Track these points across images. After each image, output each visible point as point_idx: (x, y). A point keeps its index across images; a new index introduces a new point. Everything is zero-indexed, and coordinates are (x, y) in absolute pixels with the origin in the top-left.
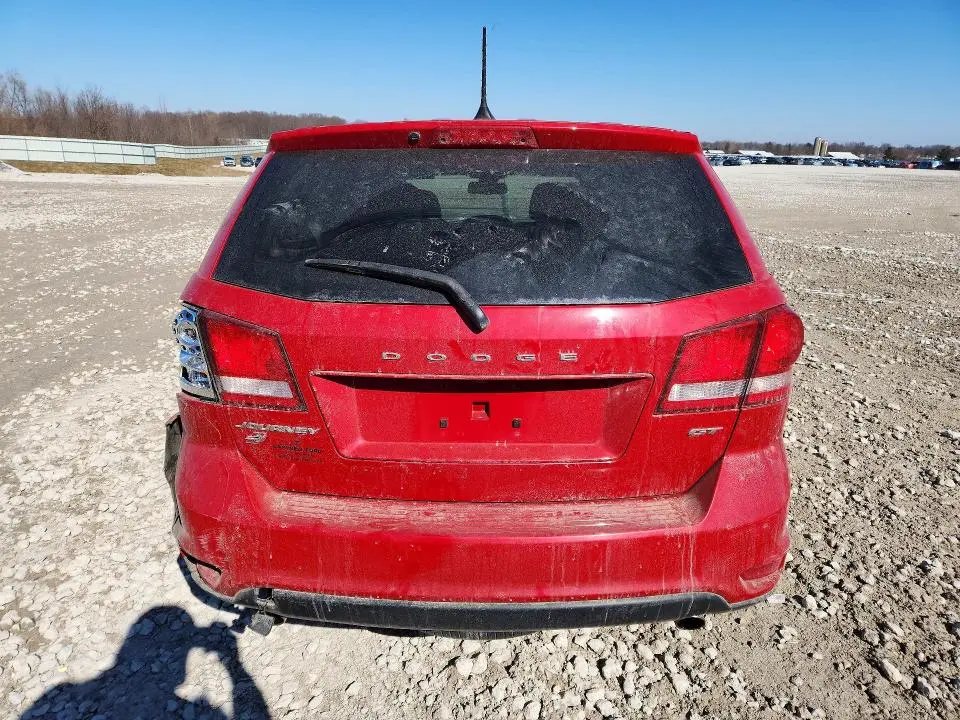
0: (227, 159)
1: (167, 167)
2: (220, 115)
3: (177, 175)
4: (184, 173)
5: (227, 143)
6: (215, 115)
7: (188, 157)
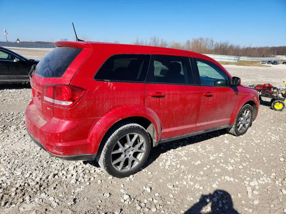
0: (263, 61)
1: (240, 63)
2: (271, 48)
3: (242, 65)
4: (244, 65)
5: (269, 57)
6: (269, 47)
7: (251, 60)
